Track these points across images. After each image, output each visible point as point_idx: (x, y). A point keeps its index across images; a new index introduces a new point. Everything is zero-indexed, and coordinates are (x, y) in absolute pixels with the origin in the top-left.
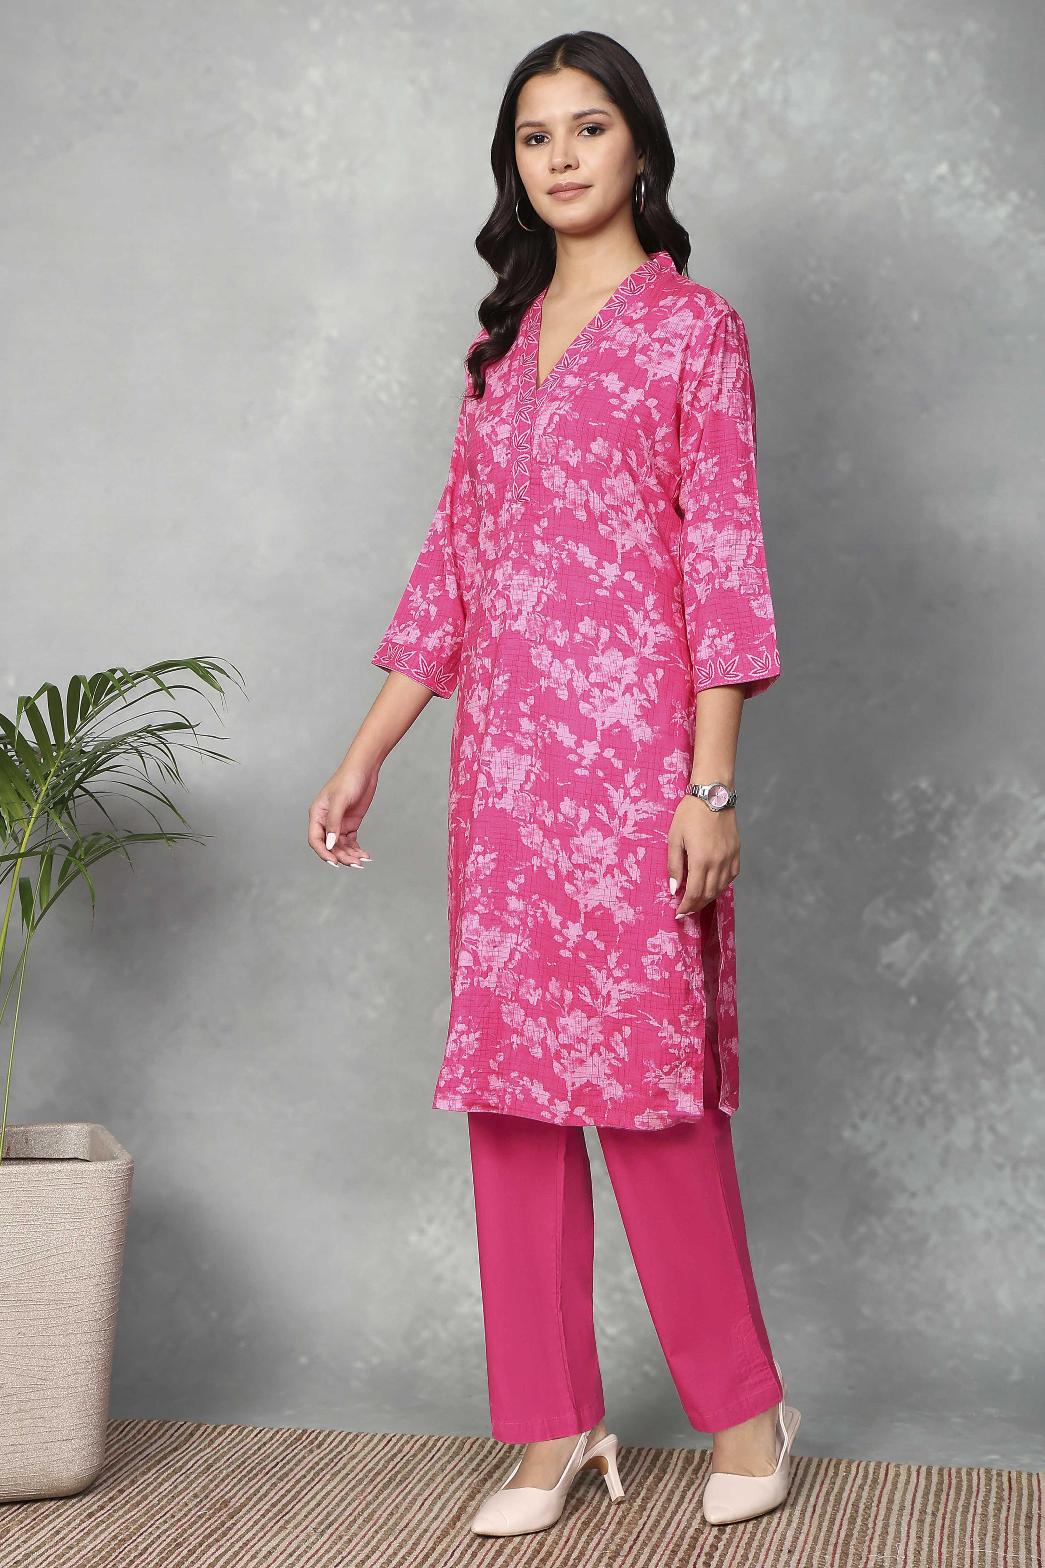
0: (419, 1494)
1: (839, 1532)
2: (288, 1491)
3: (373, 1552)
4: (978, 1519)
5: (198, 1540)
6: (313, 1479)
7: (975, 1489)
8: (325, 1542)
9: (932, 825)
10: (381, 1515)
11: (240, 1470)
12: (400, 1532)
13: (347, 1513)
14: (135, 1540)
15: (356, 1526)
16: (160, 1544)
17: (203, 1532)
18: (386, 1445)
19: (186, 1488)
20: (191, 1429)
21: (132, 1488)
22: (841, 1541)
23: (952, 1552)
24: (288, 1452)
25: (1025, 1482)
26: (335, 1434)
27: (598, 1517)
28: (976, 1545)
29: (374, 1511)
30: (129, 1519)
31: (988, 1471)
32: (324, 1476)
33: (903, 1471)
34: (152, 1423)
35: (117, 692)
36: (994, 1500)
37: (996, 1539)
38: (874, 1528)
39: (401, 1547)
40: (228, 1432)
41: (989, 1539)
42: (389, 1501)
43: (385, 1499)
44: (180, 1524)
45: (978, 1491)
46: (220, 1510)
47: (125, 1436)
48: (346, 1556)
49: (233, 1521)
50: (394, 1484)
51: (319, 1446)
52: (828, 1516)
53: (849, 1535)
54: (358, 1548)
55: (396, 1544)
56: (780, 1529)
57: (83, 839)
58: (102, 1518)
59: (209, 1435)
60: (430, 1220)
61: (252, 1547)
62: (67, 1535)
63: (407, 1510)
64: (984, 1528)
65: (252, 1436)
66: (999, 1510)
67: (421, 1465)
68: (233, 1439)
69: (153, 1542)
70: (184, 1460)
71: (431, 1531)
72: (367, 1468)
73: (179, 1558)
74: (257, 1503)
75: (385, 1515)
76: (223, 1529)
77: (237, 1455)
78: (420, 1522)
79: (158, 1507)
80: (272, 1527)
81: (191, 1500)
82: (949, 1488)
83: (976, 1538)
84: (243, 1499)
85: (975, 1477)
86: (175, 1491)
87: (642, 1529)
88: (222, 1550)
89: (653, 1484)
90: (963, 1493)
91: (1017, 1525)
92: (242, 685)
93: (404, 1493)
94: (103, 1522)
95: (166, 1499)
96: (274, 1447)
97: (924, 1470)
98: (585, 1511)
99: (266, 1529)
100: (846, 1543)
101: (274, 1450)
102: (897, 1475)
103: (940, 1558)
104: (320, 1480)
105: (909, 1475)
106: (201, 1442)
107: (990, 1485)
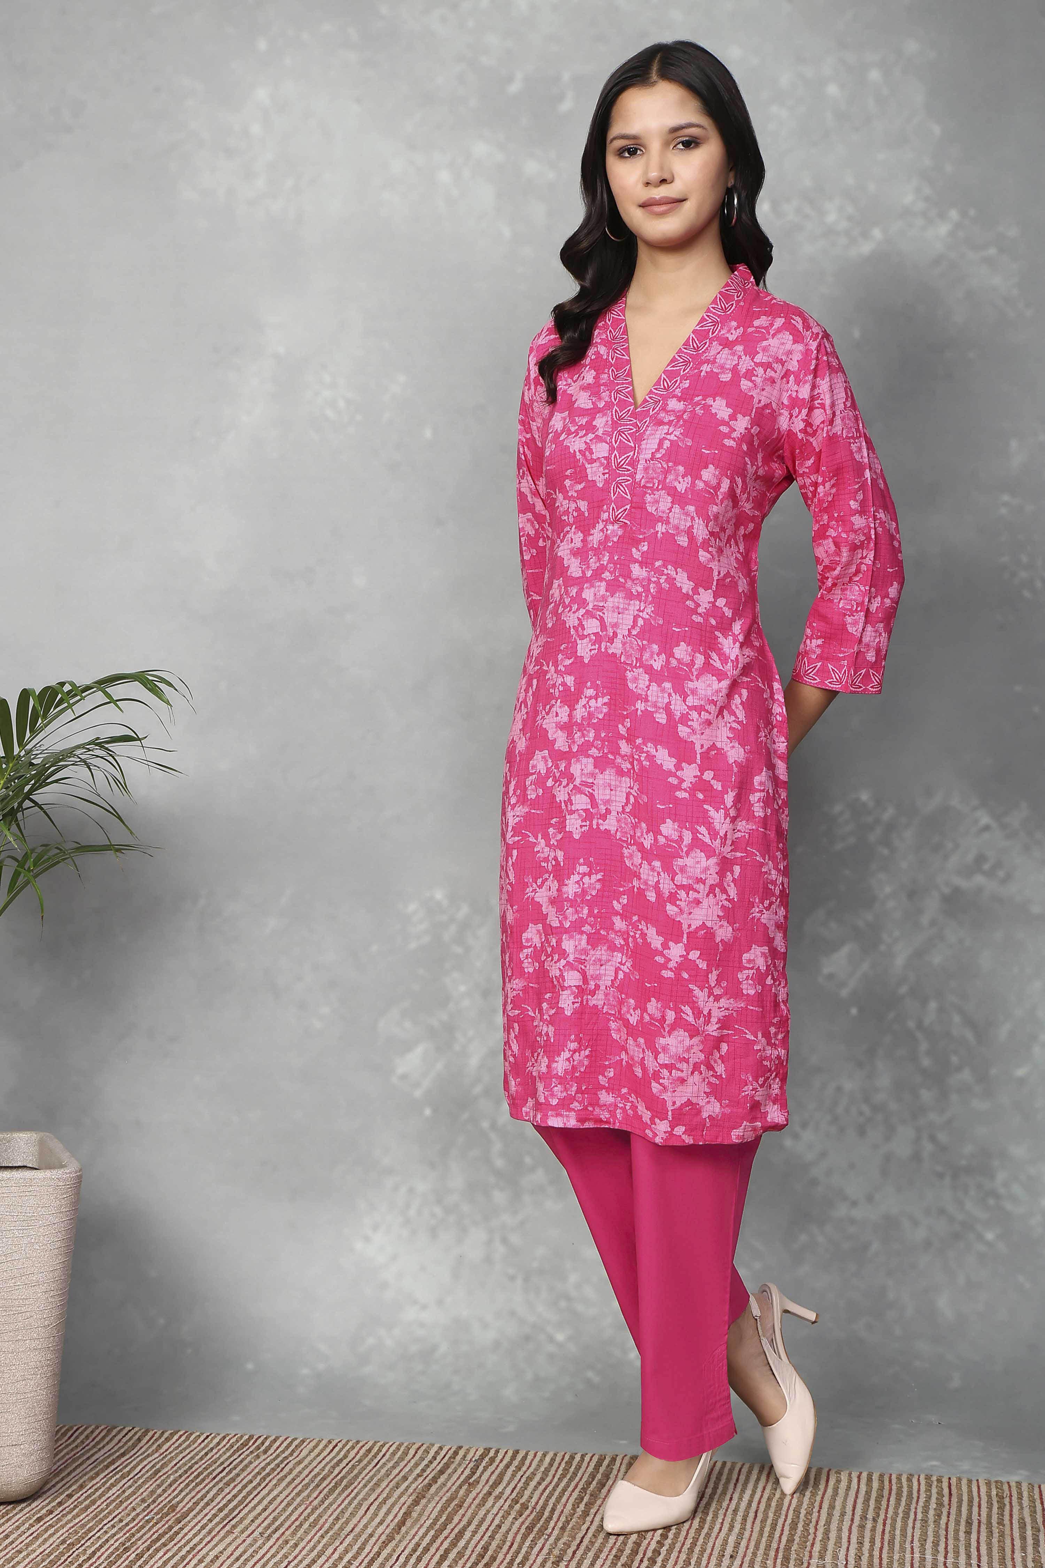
0: (364, 1499)
1: (780, 1537)
2: (235, 1496)
3: (319, 1556)
4: (918, 1524)
5: (146, 1544)
6: (259, 1484)
7: (915, 1495)
8: (271, 1547)
9: (873, 837)
10: (326, 1520)
11: (187, 1475)
12: (346, 1537)
13: (293, 1518)
14: (84, 1544)
15: (302, 1530)
16: (108, 1549)
17: (151, 1536)
18: (332, 1450)
19: (134, 1493)
20: (139, 1434)
21: (81, 1493)
22: (782, 1546)
23: (892, 1557)
24: (235, 1457)
25: (965, 1488)
26: (281, 1439)
27: (541, 1523)
28: (916, 1550)
29: (320, 1516)
30: (77, 1524)
31: (928, 1478)
32: (270, 1481)
33: (844, 1476)
34: (100, 1429)
35: (66, 705)
36: (935, 1506)
37: (936, 1544)
38: (815, 1533)
39: (346, 1551)
40: (176, 1437)
41: (929, 1545)
42: (334, 1506)
43: (331, 1504)
44: (128, 1528)
45: (918, 1497)
46: (167, 1514)
47: (74, 1441)
48: (293, 1560)
49: (180, 1525)
50: (340, 1489)
51: (265, 1452)
52: (769, 1522)
53: (791, 1541)
54: (304, 1553)
55: (341, 1549)
56: (723, 1535)
57: (33, 851)
58: (51, 1522)
59: (156, 1440)
60: (375, 1228)
61: (200, 1551)
62: (16, 1539)
63: (352, 1515)
64: (924, 1534)
65: (199, 1441)
66: (939, 1516)
67: (367, 1471)
68: (180, 1445)
69: (101, 1546)
70: (132, 1465)
71: (377, 1535)
72: (313, 1474)
74: (204, 1508)
75: (331, 1520)
76: (171, 1533)
77: (184, 1460)
78: (366, 1526)
79: (106, 1512)
80: (219, 1532)
81: (139, 1505)
82: (890, 1494)
83: (916, 1544)
84: (191, 1504)
85: (915, 1484)
86: (123, 1496)
87: (586, 1533)
88: (170, 1554)
89: (596, 1490)
90: (904, 1499)
91: (957, 1531)
92: (188, 696)
93: (349, 1498)
94: (51, 1526)
95: (114, 1504)
96: (221, 1452)
97: (864, 1475)
98: (529, 1515)
99: (213, 1534)
100: (788, 1549)
101: (221, 1456)
102: (838, 1481)
103: (880, 1563)
104: (267, 1485)
105: (850, 1481)
106: (149, 1447)
107: (930, 1491)
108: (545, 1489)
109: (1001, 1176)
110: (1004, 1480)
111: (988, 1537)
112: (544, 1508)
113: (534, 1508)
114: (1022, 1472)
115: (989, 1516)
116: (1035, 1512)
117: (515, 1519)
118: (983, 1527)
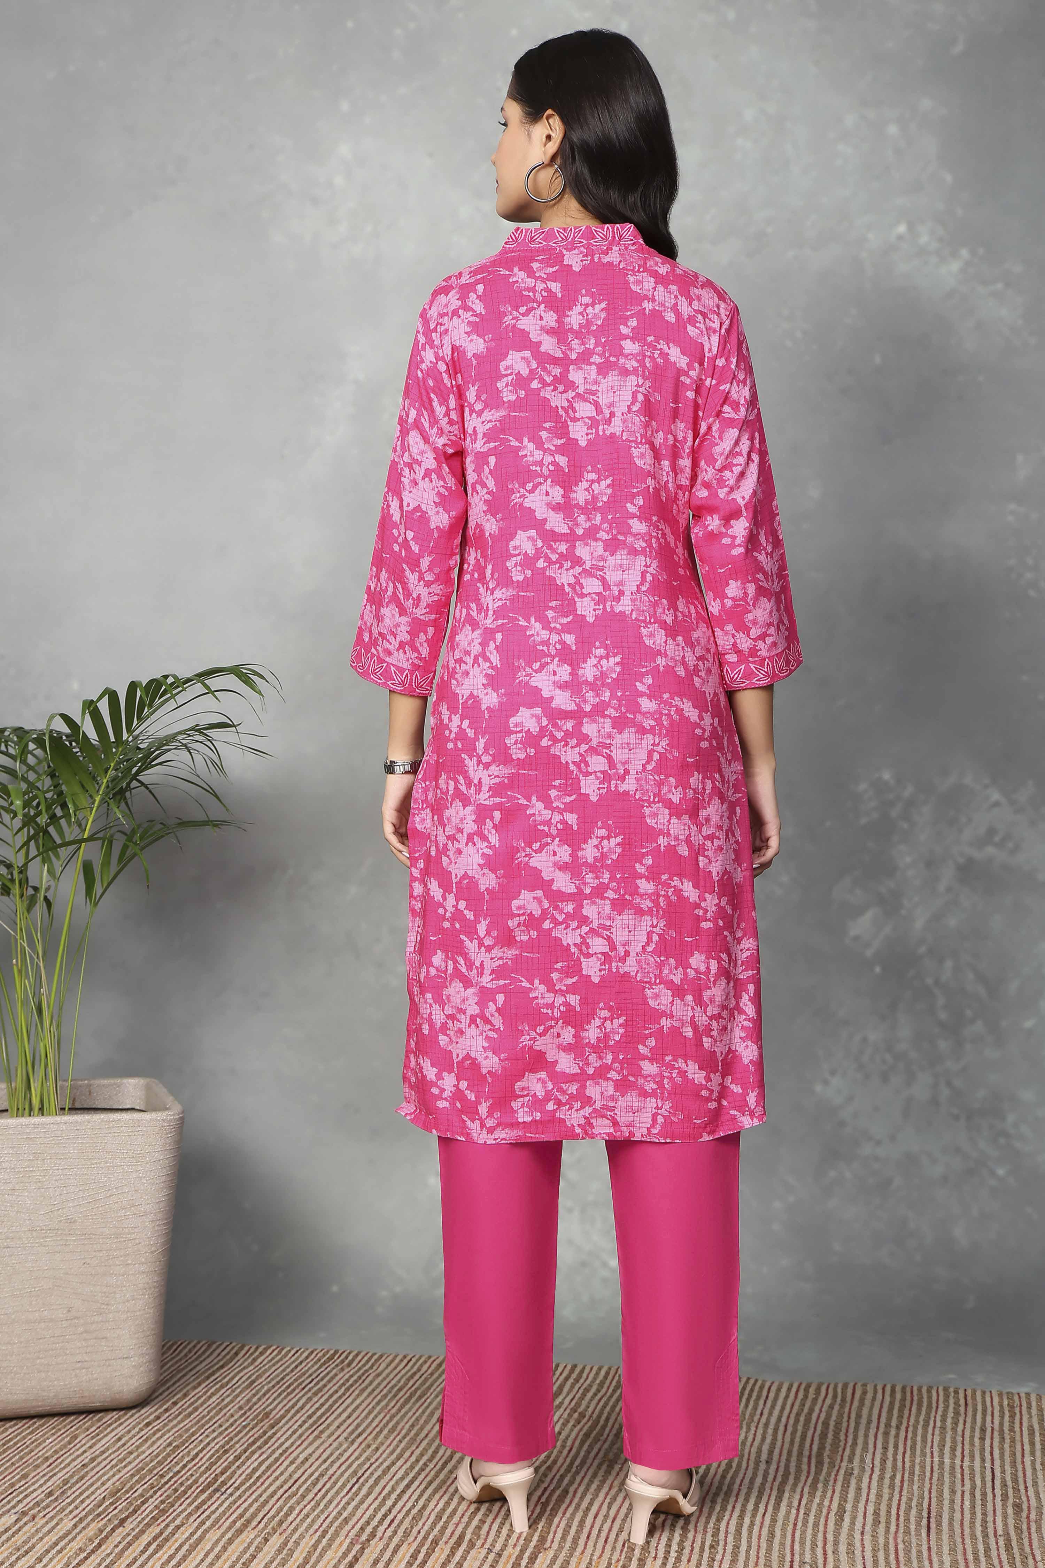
2: (322, 1405)
3: (398, 1459)
4: (937, 1432)
5: (243, 1447)
6: (344, 1394)
7: (934, 1405)
8: (355, 1450)
9: (894, 813)
10: (404, 1426)
11: (279, 1386)
12: (421, 1442)
13: (374, 1424)
14: (188, 1447)
15: (382, 1436)
16: (209, 1451)
17: (248, 1440)
18: (406, 1365)
19: (232, 1401)
20: (236, 1349)
21: (184, 1401)
23: (914, 1461)
24: (322, 1370)
25: (979, 1398)
26: (363, 1353)
27: (596, 1430)
28: (936, 1454)
29: (398, 1423)
30: (181, 1428)
31: (946, 1389)
32: (353, 1391)
33: (870, 1388)
34: (201, 1344)
35: (169, 695)
36: (952, 1415)
37: (953, 1449)
38: (845, 1440)
39: (422, 1455)
40: (269, 1352)
41: (947, 1450)
42: (410, 1414)
43: (407, 1413)
44: (227, 1432)
45: (937, 1407)
46: (262, 1420)
47: (179, 1353)
48: (374, 1463)
49: (273, 1431)
50: (414, 1399)
51: (349, 1365)
52: (799, 1434)
54: (384, 1456)
55: (418, 1452)
57: (139, 826)
58: (158, 1426)
59: (252, 1354)
61: (291, 1453)
62: (128, 1441)
64: (943, 1440)
65: (290, 1355)
66: (956, 1423)
68: (273, 1359)
69: (203, 1449)
70: (230, 1376)
72: (390, 1385)
73: (226, 1463)
74: (294, 1415)
75: (407, 1426)
76: (265, 1437)
77: (276, 1372)
79: (207, 1418)
80: (308, 1437)
81: (236, 1412)
82: (912, 1404)
83: (936, 1449)
84: (283, 1412)
85: (934, 1395)
86: (223, 1404)
88: (264, 1456)
90: (924, 1409)
91: (972, 1437)
92: (278, 687)
93: (423, 1407)
94: (159, 1430)
95: (215, 1411)
96: (309, 1365)
97: (888, 1388)
98: (586, 1423)
99: (303, 1438)
101: (309, 1369)
102: (865, 1392)
103: (904, 1467)
104: (351, 1395)
105: (875, 1393)
106: (246, 1360)
107: (948, 1401)
108: (601, 1399)
109: (1011, 1118)
110: (1014, 1391)
111: (1000, 1442)
112: (599, 1416)
113: (591, 1416)
114: (1031, 1384)
115: (1001, 1424)
117: (574, 1426)
118: (996, 1434)
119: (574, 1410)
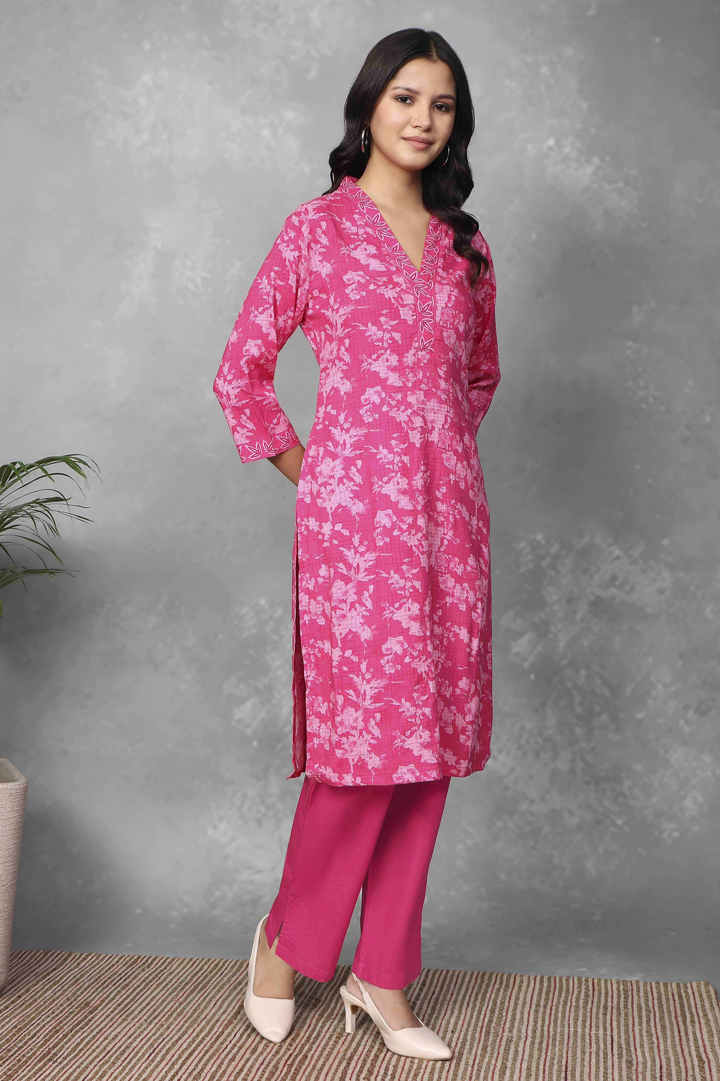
0: (213, 997)
1: (484, 1018)
2: (128, 996)
3: (183, 1034)
4: (573, 1009)
5: (70, 1028)
6: (144, 988)
7: (571, 990)
8: (152, 1029)
9: (545, 564)
10: (188, 1011)
11: (97, 982)
12: (201, 1022)
13: (166, 1010)
14: (29, 1028)
15: (172, 1018)
16: (45, 1031)
17: (73, 1023)
18: (192, 965)
19: (62, 994)
20: (65, 956)
21: (27, 995)
22: (485, 1024)
23: (556, 1031)
24: (128, 970)
25: (603, 985)
26: (159, 958)
27: (329, 1011)
28: (572, 1026)
29: (184, 1008)
30: (24, 1015)
31: (579, 979)
32: (152, 986)
33: (525, 979)
34: (40, 953)
35: (17, 477)
36: (583, 997)
37: (584, 1022)
38: (506, 1016)
39: (201, 1031)
40: (90, 958)
41: (580, 1022)
42: (194, 1002)
43: (191, 1001)
44: (58, 1017)
45: (573, 992)
46: (84, 1008)
47: (22, 961)
48: (166, 1038)
49: (92, 1015)
50: (197, 990)
51: (149, 966)
52: (477, 1009)
53: (491, 1021)
54: (173, 1032)
55: (198, 1029)
56: (446, 1017)
58: (7, 1014)
59: (77, 960)
60: (221, 820)
61: (105, 1032)
63: (206, 1007)
64: (577, 1015)
65: (105, 960)
66: (586, 1003)
67: (215, 979)
68: (93, 963)
69: (40, 1030)
70: (61, 976)
71: (221, 1021)
72: (180, 981)
73: (57, 1040)
74: (108, 1004)
75: (191, 1011)
76: (86, 1021)
77: (95, 973)
78: (214, 1015)
79: (44, 1007)
80: (118, 1019)
81: (65, 1002)
83: (572, 1022)
84: (99, 1001)
85: (571, 983)
86: (55, 997)
88: (85, 1034)
90: (564, 993)
91: (597, 1013)
92: (98, 472)
93: (204, 996)
94: (7, 1017)
95: (49, 1002)
97: (538, 978)
98: (321, 1007)
99: (114, 1021)
100: (489, 1026)
101: (119, 970)
102: (522, 982)
103: (549, 1035)
104: (149, 988)
105: (529, 982)
106: (72, 964)
107: (581, 987)
109: (627, 783)
110: (628, 979)
111: (617, 1017)
112: (331, 1001)
114: (640, 974)
115: (618, 1003)
116: (648, 1000)
118: (615, 1011)
119: (312, 997)
